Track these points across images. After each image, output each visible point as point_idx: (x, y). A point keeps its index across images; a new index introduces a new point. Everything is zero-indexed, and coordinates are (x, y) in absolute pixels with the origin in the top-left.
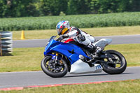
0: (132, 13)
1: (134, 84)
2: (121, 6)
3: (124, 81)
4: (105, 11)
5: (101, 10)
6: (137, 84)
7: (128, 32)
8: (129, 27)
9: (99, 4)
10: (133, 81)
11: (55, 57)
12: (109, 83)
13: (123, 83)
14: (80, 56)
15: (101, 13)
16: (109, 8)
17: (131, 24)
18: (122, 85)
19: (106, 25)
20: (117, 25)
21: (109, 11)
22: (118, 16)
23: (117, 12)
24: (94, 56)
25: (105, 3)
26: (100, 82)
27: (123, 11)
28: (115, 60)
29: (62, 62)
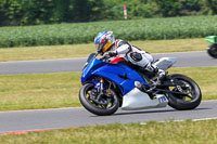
0: (74, 25)
1: (77, 134)
2: (57, 14)
3: (62, 130)
4: (31, 22)
5: (25, 19)
6: (82, 134)
7: (67, 54)
8: (70, 47)
9: (22, 11)
10: (76, 130)
11: (99, 85)
12: (38, 133)
13: (61, 134)
14: (136, 83)
15: (24, 24)
16: (38, 17)
17: (72, 42)
18: (59, 135)
19: (34, 43)
20: (51, 42)
21: (38, 21)
22: (53, 30)
23: (50, 23)
24: (155, 83)
25: (32, 9)
26: (24, 132)
27: (59, 22)
28: (185, 88)
29: (109, 92)
